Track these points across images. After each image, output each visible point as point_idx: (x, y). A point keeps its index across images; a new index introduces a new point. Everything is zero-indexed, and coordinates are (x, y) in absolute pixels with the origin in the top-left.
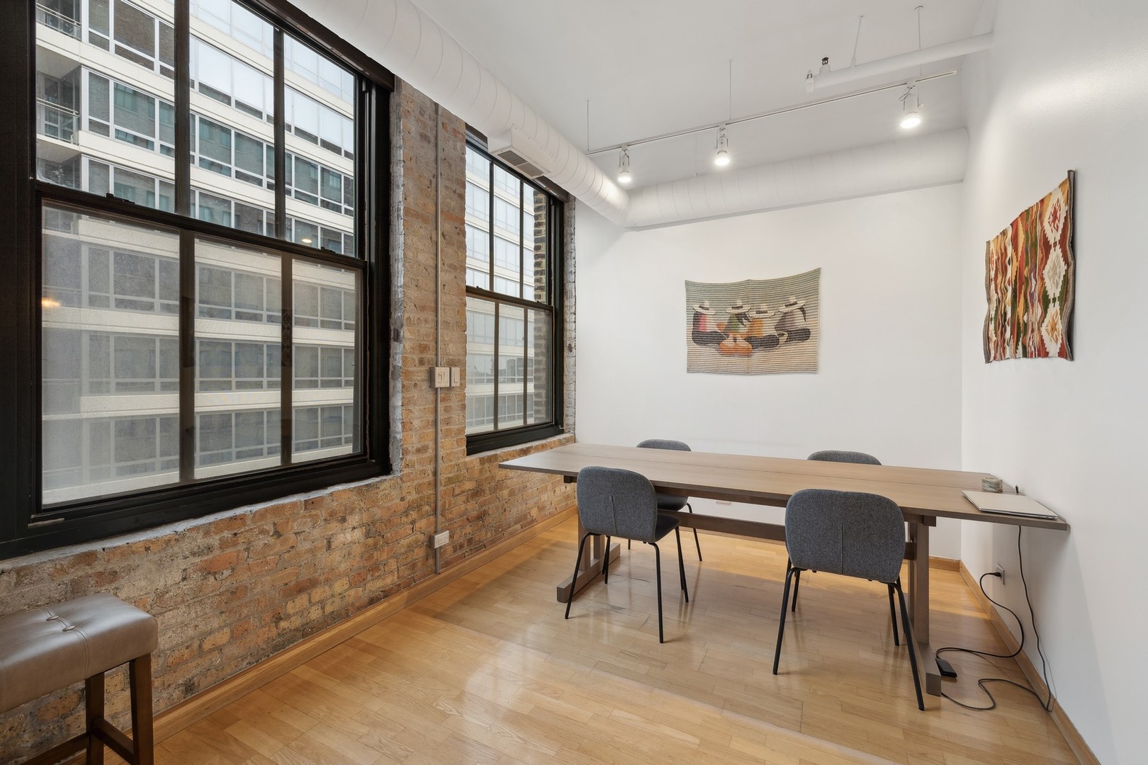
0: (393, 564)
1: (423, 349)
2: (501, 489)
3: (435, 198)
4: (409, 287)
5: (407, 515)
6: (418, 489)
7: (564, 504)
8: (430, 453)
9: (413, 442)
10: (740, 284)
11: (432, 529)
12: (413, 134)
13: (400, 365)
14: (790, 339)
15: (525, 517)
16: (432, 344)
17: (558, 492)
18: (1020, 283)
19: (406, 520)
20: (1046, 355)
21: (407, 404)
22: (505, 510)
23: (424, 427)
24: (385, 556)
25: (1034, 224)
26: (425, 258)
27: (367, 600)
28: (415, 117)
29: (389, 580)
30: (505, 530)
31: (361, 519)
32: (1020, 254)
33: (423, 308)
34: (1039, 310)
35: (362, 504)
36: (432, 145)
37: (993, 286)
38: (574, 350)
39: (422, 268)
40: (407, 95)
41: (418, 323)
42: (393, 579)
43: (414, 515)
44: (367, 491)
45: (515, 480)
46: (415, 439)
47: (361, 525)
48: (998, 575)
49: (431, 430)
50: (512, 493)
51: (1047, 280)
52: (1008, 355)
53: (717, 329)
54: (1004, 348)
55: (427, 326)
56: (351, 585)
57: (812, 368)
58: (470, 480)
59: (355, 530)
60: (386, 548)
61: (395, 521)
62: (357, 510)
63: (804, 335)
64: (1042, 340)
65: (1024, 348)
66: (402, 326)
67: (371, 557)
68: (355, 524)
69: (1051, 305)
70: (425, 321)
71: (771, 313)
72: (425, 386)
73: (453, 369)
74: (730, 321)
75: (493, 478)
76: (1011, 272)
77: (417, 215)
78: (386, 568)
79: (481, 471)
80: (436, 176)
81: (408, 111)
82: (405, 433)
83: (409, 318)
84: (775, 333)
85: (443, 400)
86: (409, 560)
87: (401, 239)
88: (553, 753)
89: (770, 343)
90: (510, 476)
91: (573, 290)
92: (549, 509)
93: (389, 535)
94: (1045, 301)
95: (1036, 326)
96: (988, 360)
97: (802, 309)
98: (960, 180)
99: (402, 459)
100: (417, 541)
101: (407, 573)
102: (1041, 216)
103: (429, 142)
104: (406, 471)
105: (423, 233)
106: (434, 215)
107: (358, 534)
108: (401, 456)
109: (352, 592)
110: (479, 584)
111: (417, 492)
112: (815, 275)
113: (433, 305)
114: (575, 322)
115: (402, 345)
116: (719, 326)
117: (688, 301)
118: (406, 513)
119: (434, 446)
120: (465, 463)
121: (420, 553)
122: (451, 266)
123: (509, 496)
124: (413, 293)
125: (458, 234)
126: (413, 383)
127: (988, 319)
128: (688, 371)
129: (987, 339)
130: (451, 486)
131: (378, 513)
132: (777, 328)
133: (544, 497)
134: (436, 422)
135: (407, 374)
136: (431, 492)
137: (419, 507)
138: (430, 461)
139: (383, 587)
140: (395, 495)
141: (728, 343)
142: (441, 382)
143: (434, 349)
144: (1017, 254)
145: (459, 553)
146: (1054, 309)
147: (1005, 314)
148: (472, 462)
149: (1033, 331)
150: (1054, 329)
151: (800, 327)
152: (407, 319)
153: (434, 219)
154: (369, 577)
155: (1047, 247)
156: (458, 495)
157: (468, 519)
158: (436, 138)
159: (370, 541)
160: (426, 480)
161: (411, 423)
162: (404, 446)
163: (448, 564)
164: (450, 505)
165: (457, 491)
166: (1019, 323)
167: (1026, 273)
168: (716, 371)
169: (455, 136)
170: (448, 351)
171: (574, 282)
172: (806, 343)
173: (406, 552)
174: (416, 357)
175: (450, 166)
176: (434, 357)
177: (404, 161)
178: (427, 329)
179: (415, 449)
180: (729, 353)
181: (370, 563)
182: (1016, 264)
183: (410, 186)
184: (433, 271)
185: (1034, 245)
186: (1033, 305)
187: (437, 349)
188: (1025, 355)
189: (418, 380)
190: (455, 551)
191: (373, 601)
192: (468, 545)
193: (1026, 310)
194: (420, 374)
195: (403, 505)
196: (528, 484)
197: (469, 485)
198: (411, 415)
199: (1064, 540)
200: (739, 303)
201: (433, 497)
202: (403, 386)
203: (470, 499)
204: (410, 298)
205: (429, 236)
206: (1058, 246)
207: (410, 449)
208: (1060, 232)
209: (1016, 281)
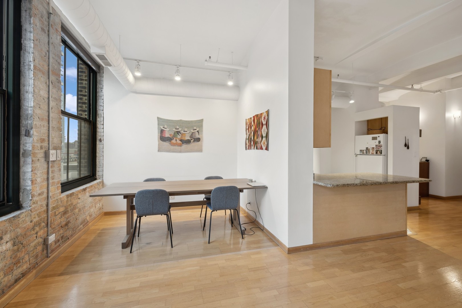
0: (27, 258)
1: (42, 140)
2: (75, 209)
3: (48, 63)
4: (36, 108)
5: (34, 230)
6: (39, 215)
7: (99, 212)
8: (45, 195)
9: (37, 190)
10: (178, 121)
11: (46, 235)
12: (38, 27)
13: (30, 149)
14: (194, 141)
15: (84, 220)
16: (46, 138)
17: (97, 207)
18: (255, 132)
19: (33, 232)
20: (262, 149)
21: (35, 170)
22: (77, 219)
23: (42, 182)
24: (23, 255)
25: (259, 118)
26: (44, 93)
27: (13, 281)
28: (39, 18)
29: (25, 267)
30: (76, 229)
31: (11, 236)
32: (255, 125)
33: (42, 119)
34: (260, 139)
35: (11, 228)
36: (46, 35)
37: (247, 131)
38: (102, 141)
39: (42, 98)
40: (35, 5)
41: (40, 127)
42: (27, 266)
43: (37, 229)
44: (14, 220)
45: (80, 204)
46: (38, 189)
47: (10, 240)
48: (249, 203)
49: (45, 183)
50: (80, 210)
51: (262, 132)
52: (252, 149)
53: (170, 136)
54: (251, 147)
55: (44, 129)
56: (5, 275)
57: (201, 151)
58: (62, 206)
59: (8, 243)
60: (24, 250)
61: (28, 234)
62: (9, 231)
63: (198, 140)
64: (262, 146)
65: (257, 147)
66: (32, 128)
67: (16, 256)
68: (8, 240)
69: (264, 138)
70: (43, 126)
71: (188, 132)
72: (43, 160)
73: (58, 151)
74: (174, 134)
75: (72, 204)
76: (253, 128)
77: (40, 70)
78: (24, 261)
79: (67, 201)
80: (49, 51)
81: (36, 14)
82: (33, 186)
83: (36, 124)
84: (189, 138)
85: (52, 167)
86: (34, 253)
87: (31, 82)
88: (158, 291)
89: (188, 142)
90: (79, 202)
91: (102, 114)
92: (94, 215)
93: (25, 242)
94: (262, 137)
95: (260, 142)
96: (246, 149)
97: (198, 131)
98: (237, 100)
99: (31, 200)
100: (38, 243)
101: (34, 260)
102: (261, 117)
103: (45, 33)
104: (33, 206)
105: (43, 80)
106: (47, 71)
107: (9, 245)
108: (30, 198)
109: (6, 279)
110: (74, 255)
111: (39, 217)
112: (202, 121)
113: (47, 118)
114: (103, 129)
115: (32, 139)
116: (170, 135)
117: (158, 124)
118: (33, 229)
119: (47, 191)
120: (61, 198)
121: (40, 248)
122: (55, 98)
123: (78, 212)
124: (38, 111)
125: (58, 82)
126: (38, 159)
127: (246, 139)
128: (158, 151)
129: (246, 144)
130: (54, 211)
131: (19, 231)
132: (190, 137)
133: (92, 210)
134: (48, 179)
135: (34, 154)
136: (45, 215)
137: (40, 224)
138: (45, 199)
139: (22, 271)
140: (28, 220)
141: (174, 141)
142: (52, 158)
143: (47, 141)
144: (254, 124)
145: (58, 244)
146: (264, 139)
147: (251, 138)
148: (63, 197)
149: (259, 143)
150: (264, 143)
151: (197, 137)
152: (35, 125)
153: (47, 74)
154: (15, 268)
155: (262, 125)
156: (58, 215)
157: (61, 226)
158: (48, 31)
159: (16, 247)
160: (43, 210)
161: (36, 180)
162: (33, 193)
163: (52, 251)
164: (54, 220)
165: (57, 213)
166: (255, 141)
167: (257, 129)
168: (169, 151)
169: (57, 33)
170: (54, 142)
171: (103, 110)
172: (199, 143)
173: (33, 249)
174: (39, 145)
175: (55, 47)
176: (47, 145)
177: (33, 40)
178: (44, 130)
179: (38, 194)
180: (174, 145)
181: (15, 260)
182: (254, 127)
183: (36, 54)
184: (46, 100)
185: (259, 123)
186: (259, 137)
187: (49, 141)
188: (257, 149)
189: (40, 157)
190: (56, 244)
191: (17, 281)
192: (61, 240)
193: (257, 138)
194: (40, 154)
195: (32, 224)
196: (86, 205)
197: (62, 209)
198: (36, 176)
199: (266, 191)
200: (178, 127)
201: (46, 218)
202: (33, 161)
203: (62, 216)
204: (36, 114)
205: (45, 82)
206: (265, 125)
207: (35, 194)
208: (266, 122)
209: (254, 131)
